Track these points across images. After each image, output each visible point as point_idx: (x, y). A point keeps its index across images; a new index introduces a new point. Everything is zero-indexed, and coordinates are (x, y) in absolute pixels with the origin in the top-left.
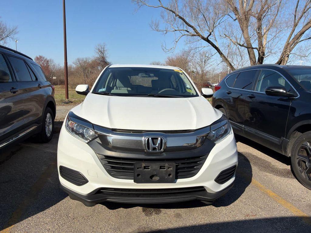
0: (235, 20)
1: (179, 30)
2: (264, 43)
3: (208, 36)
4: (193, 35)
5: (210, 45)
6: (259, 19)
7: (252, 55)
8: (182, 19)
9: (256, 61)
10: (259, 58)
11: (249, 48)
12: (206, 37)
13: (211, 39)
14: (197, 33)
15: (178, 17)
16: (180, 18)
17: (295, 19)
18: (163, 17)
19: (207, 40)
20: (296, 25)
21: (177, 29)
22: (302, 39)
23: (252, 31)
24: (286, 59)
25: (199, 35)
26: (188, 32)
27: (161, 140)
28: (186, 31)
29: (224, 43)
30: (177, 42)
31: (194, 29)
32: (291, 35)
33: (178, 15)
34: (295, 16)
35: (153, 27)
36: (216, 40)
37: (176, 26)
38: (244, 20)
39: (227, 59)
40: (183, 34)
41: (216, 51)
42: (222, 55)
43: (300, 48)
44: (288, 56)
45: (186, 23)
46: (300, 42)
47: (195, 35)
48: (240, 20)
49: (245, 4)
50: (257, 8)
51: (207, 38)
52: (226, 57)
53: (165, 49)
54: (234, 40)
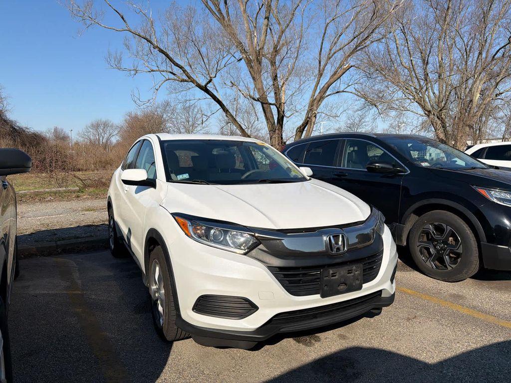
0: (239, 60)
1: (159, 71)
2: (284, 98)
3: (207, 84)
4: (183, 81)
5: (209, 96)
6: (273, 63)
7: (268, 115)
8: (164, 54)
9: (274, 122)
10: (278, 118)
11: (265, 104)
12: (203, 84)
13: (210, 87)
14: (189, 77)
15: (157, 49)
16: (161, 51)
17: (320, 66)
18: (128, 47)
19: (205, 89)
20: (321, 75)
21: (155, 68)
22: (328, 93)
23: (267, 81)
24: (313, 119)
25: (193, 81)
26: (174, 74)
27: (343, 237)
28: (171, 72)
29: (227, 95)
30: (157, 90)
31: (184, 71)
32: (316, 86)
33: (157, 47)
34: (320, 63)
35: (113, 62)
36: (217, 90)
37: (154, 64)
38: (254, 62)
39: (235, 120)
40: (167, 78)
41: (218, 106)
42: (228, 113)
43: (327, 105)
44: (315, 116)
45: (170, 60)
46: (327, 96)
47: (186, 81)
48: (249, 62)
49: (256, 39)
50: (268, 49)
51: (206, 86)
52: (234, 116)
53: (138, 101)
54: (246, 92)
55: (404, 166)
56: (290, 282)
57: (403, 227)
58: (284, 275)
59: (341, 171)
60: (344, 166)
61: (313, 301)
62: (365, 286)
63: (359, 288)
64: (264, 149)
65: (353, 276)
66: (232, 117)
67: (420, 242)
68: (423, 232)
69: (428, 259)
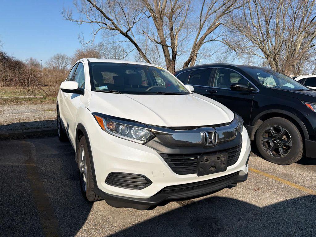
0: (149, 17)
1: (96, 22)
2: (176, 42)
3: (128, 31)
4: (112, 29)
5: (129, 40)
6: (170, 20)
7: (167, 53)
8: (100, 11)
9: (170, 59)
10: (173, 56)
11: (164, 46)
12: (125, 32)
13: (129, 34)
14: (116, 27)
15: (95, 8)
16: (98, 9)
17: (201, 22)
18: (76, 6)
19: (126, 35)
20: (201, 28)
21: (94, 20)
22: (205, 41)
23: (166, 31)
24: (195, 58)
25: (118, 30)
26: (106, 25)
27: (215, 133)
28: (104, 23)
29: (140, 39)
30: (95, 34)
31: (113, 23)
32: (198, 36)
33: (95, 6)
34: (201, 21)
35: (66, 15)
36: (134, 37)
37: (93, 17)
38: (158, 18)
39: (145, 56)
40: (102, 27)
41: (134, 47)
42: (141, 52)
43: (204, 48)
44: (196, 56)
45: (104, 15)
46: (204, 43)
47: (114, 29)
48: (155, 18)
49: (160, 3)
50: (168, 10)
51: (126, 33)
52: (144, 53)
53: (82, 42)
54: (152, 38)
55: (255, 87)
56: (176, 165)
57: (253, 128)
58: (171, 159)
59: (212, 89)
60: (215, 86)
61: (192, 178)
62: (228, 168)
63: (225, 170)
64: (162, 72)
65: (221, 161)
66: (143, 54)
67: (263, 138)
68: (266, 131)
69: (268, 149)
